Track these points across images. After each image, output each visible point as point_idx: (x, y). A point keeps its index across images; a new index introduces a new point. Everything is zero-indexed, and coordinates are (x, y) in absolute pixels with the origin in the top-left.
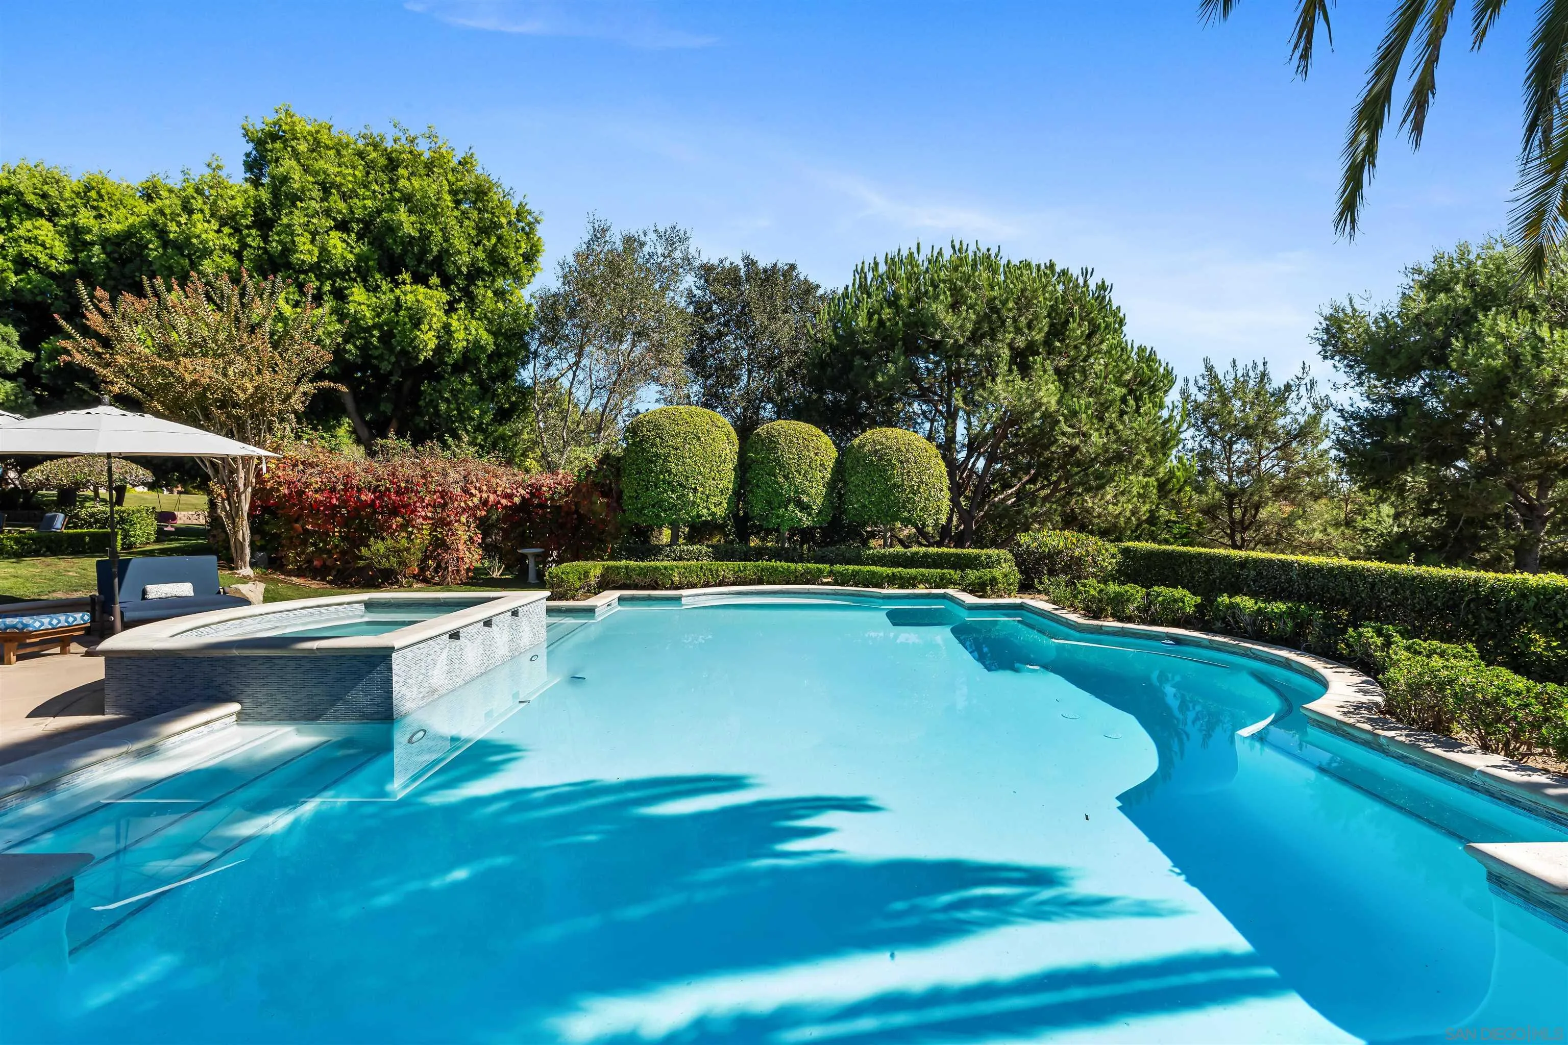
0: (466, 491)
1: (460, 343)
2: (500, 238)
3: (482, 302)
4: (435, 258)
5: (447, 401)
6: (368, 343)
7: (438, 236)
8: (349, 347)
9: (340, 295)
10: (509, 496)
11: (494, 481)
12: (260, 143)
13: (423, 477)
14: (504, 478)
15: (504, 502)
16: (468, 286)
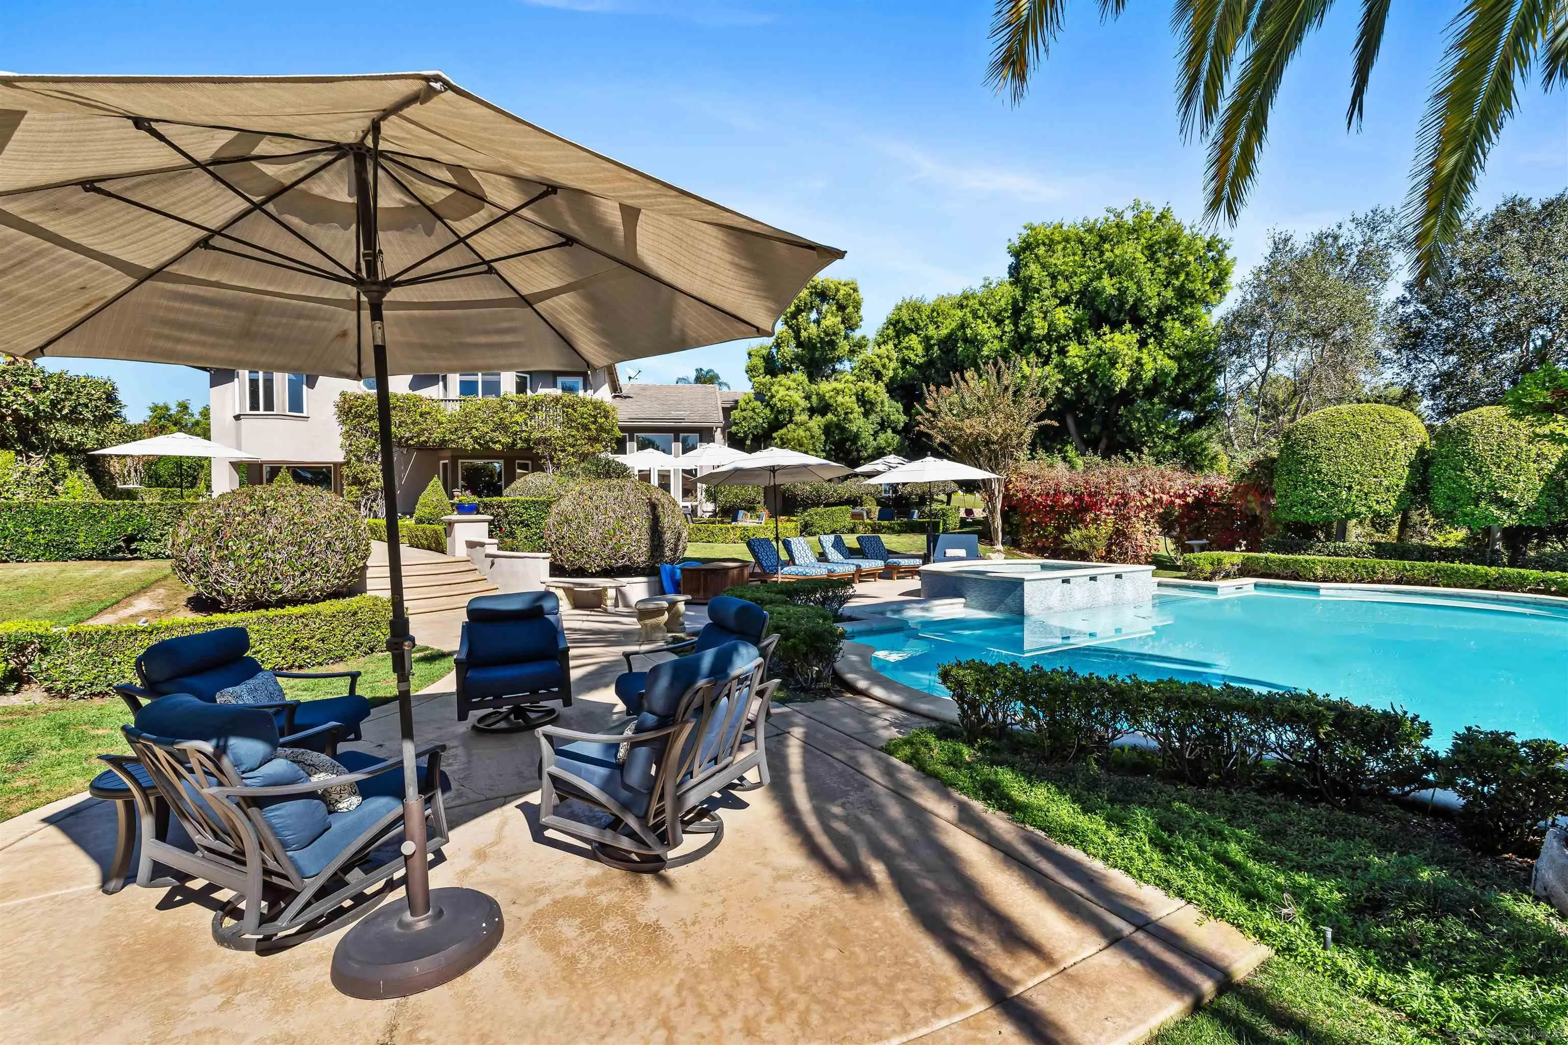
0: (1142, 493)
1: (1148, 374)
2: (1187, 274)
3: (1170, 334)
4: (1132, 306)
5: (1139, 420)
6: (1080, 384)
7: (1133, 288)
8: (1067, 389)
9: (1062, 352)
10: (1183, 496)
11: (1168, 484)
12: (1016, 254)
13: (1108, 483)
14: (1179, 482)
15: (1178, 501)
16: (1158, 322)
